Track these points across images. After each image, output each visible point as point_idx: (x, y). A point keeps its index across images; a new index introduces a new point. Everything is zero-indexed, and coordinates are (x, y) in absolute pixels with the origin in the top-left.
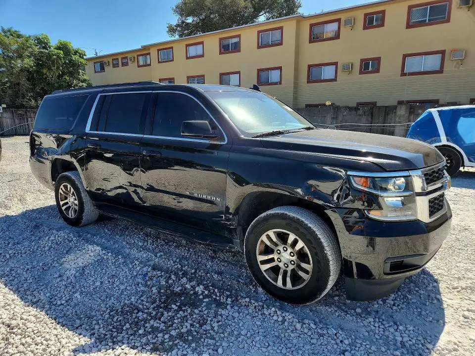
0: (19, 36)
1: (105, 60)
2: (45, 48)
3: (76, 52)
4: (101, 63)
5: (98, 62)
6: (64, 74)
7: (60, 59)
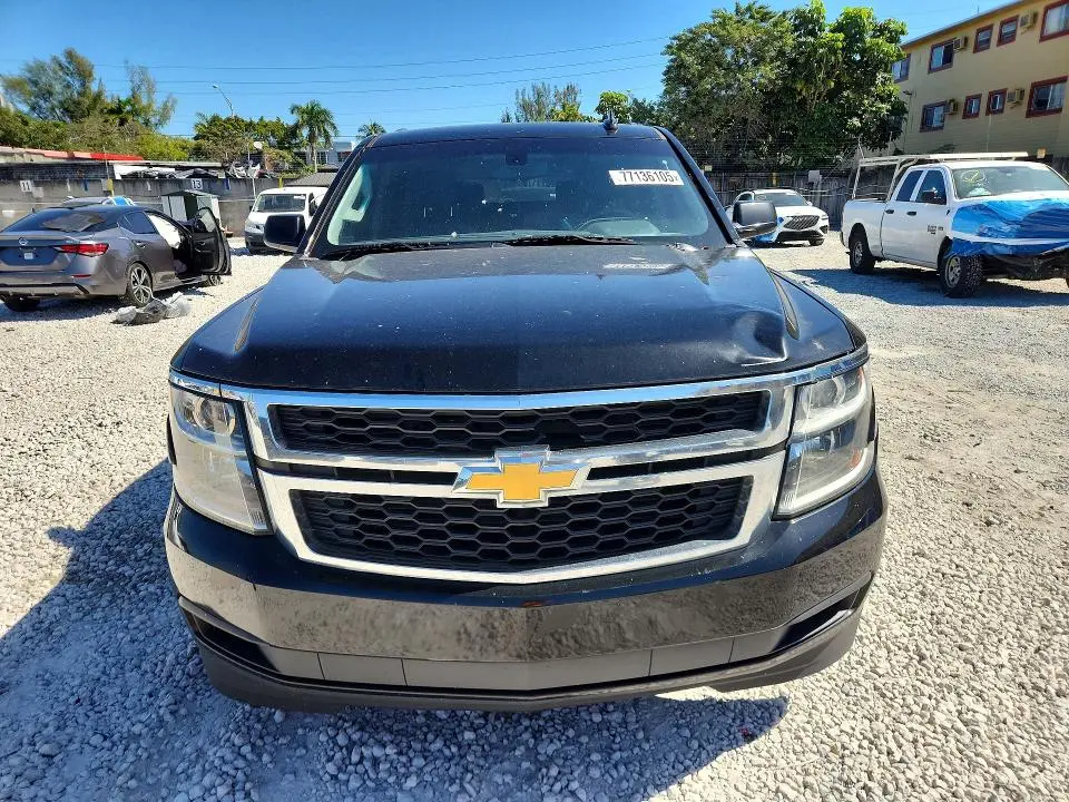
0: (765, 17)
1: (959, 36)
2: (812, 33)
3: (881, 30)
4: (946, 46)
5: (940, 45)
6: (840, 87)
7: (835, 53)
